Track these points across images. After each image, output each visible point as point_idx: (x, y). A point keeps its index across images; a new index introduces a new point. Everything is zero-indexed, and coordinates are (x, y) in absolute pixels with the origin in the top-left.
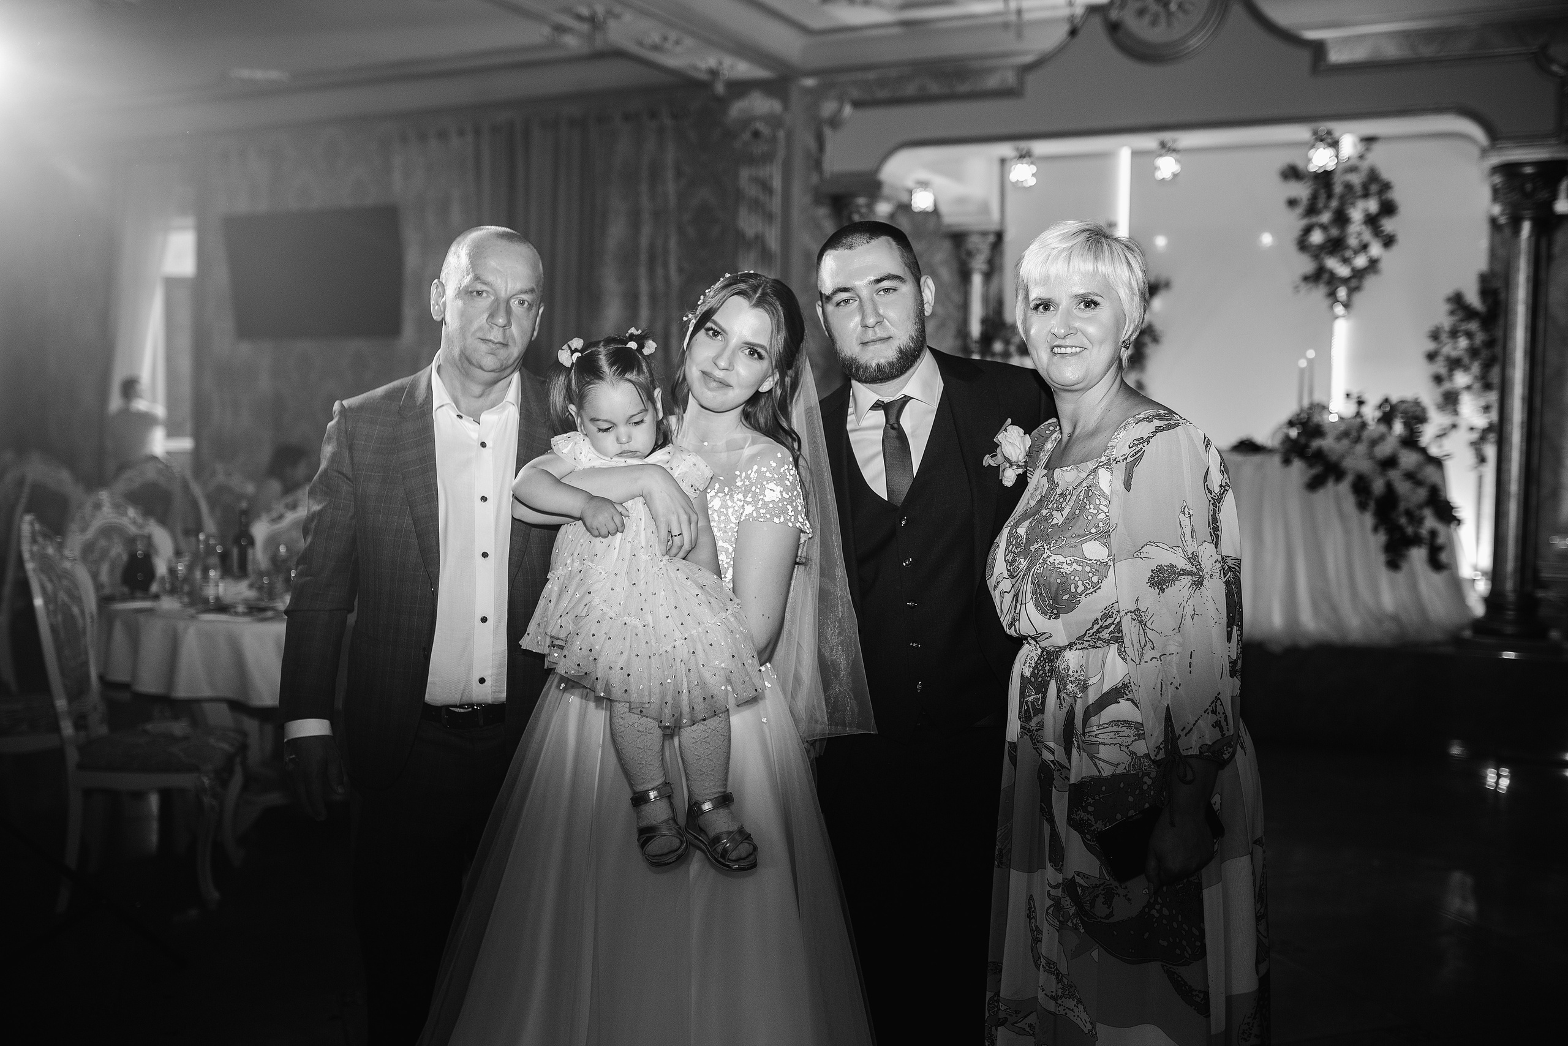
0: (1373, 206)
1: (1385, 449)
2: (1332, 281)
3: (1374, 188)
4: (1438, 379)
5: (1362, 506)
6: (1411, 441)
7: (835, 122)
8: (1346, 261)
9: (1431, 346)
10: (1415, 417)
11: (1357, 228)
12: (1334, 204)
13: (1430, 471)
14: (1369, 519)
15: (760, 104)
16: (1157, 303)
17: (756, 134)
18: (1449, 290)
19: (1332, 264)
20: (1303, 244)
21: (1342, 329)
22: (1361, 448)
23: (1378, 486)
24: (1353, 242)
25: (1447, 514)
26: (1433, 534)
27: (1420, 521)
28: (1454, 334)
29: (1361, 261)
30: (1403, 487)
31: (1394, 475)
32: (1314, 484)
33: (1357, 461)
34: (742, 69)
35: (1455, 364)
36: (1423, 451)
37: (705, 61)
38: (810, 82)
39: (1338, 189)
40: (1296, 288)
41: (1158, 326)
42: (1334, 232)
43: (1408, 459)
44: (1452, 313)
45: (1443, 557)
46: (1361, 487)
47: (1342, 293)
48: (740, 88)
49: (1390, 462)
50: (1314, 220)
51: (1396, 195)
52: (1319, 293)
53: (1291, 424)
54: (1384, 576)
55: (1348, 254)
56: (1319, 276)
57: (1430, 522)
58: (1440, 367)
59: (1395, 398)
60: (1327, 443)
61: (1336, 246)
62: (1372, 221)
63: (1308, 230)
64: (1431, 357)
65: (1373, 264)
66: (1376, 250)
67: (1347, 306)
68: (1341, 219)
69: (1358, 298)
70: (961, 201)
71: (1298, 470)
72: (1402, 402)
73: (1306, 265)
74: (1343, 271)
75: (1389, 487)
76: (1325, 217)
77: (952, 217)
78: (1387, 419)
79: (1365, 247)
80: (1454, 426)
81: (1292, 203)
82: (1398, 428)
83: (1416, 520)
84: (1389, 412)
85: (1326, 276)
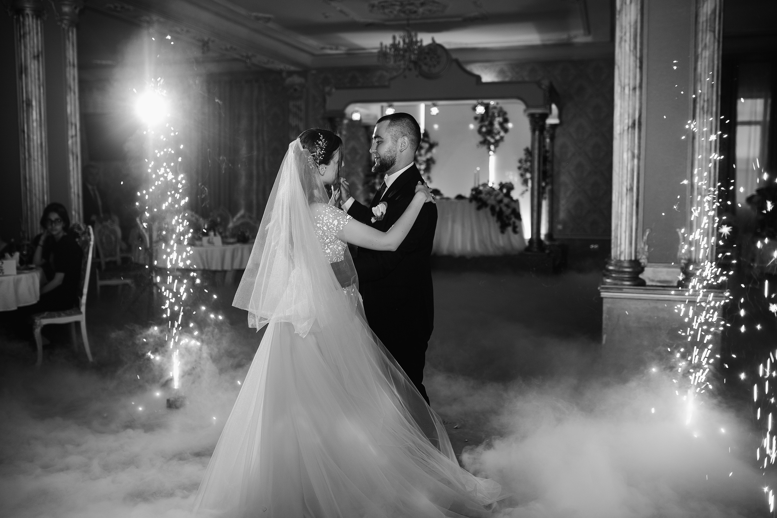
0: (500, 119)
1: (499, 197)
2: (489, 144)
3: (501, 114)
4: (522, 175)
5: (493, 214)
6: (508, 195)
7: (329, 94)
8: (493, 137)
9: (519, 165)
10: (510, 187)
11: (497, 126)
12: (489, 119)
13: (513, 205)
14: (495, 218)
15: (297, 80)
16: (434, 150)
17: (295, 90)
18: (524, 147)
19: (489, 138)
20: (480, 131)
21: (493, 159)
22: (492, 197)
23: (497, 209)
24: (495, 131)
25: (518, 217)
26: (514, 223)
27: (510, 219)
28: (526, 161)
29: (498, 137)
30: (504, 209)
31: (502, 205)
32: (479, 208)
33: (491, 201)
34: (292, 68)
35: (526, 170)
36: (511, 198)
37: (279, 66)
38: (314, 72)
39: (490, 114)
40: (478, 146)
41: (435, 158)
42: (489, 128)
43: (506, 200)
44: (526, 154)
45: (518, 230)
46: (493, 209)
47: (492, 147)
48: (290, 73)
49: (501, 201)
50: (483, 124)
51: (509, 116)
52: (484, 148)
53: (473, 190)
54: (500, 236)
55: (493, 135)
56: (485, 143)
57: (513, 219)
58: (522, 171)
59: (504, 182)
60: (483, 196)
61: (490, 132)
62: (501, 124)
63: (481, 127)
64: (519, 168)
65: (502, 138)
66: (502, 134)
67: (494, 152)
68: (491, 124)
69: (498, 149)
70: (368, 115)
71: (474, 204)
72: (507, 183)
73: (480, 138)
74: (492, 141)
75: (501, 209)
76: (486, 123)
77: (365, 121)
78: (501, 189)
79: (499, 133)
80: (527, 190)
81: (476, 118)
82: (505, 191)
83: (508, 218)
84: (502, 186)
85: (487, 142)
